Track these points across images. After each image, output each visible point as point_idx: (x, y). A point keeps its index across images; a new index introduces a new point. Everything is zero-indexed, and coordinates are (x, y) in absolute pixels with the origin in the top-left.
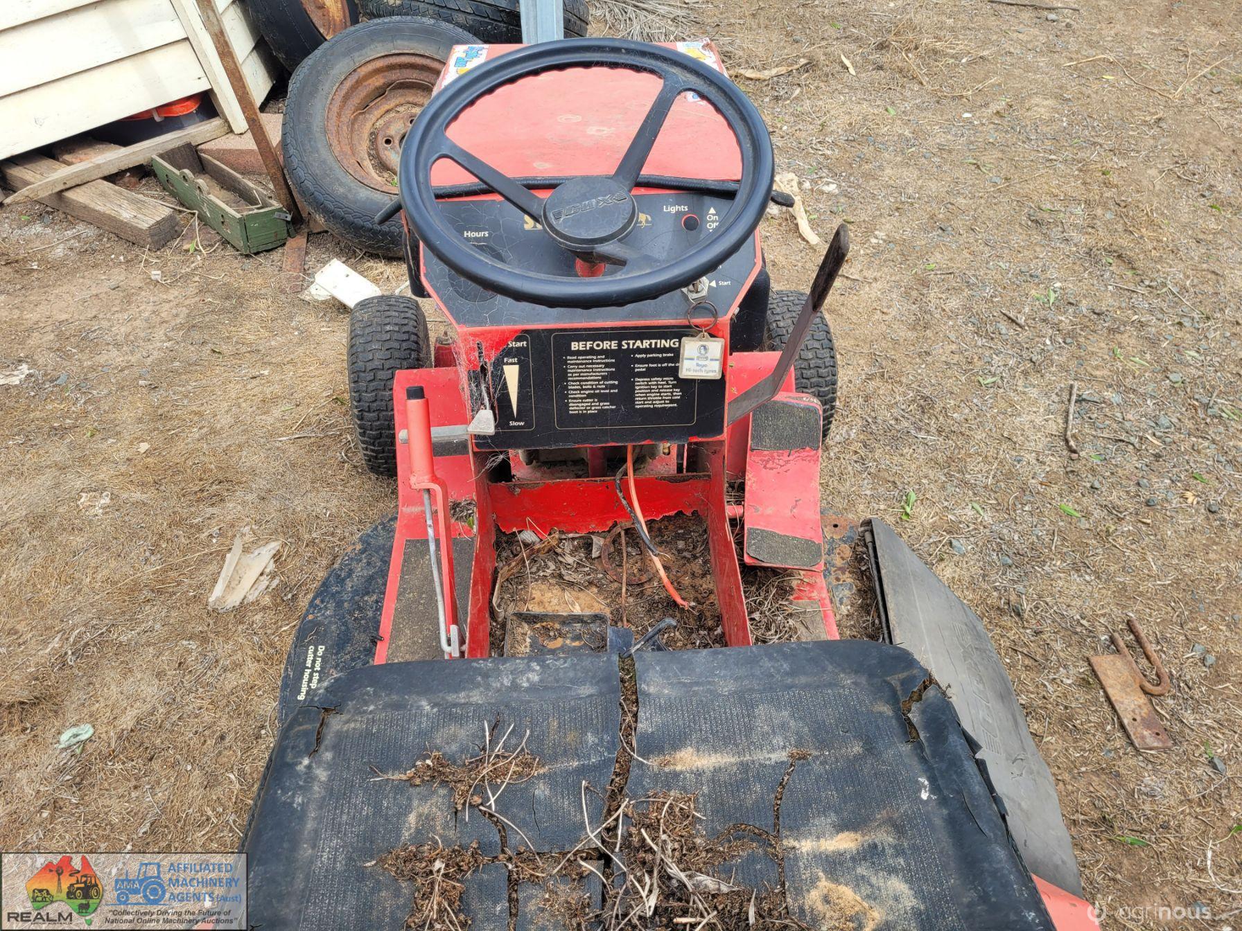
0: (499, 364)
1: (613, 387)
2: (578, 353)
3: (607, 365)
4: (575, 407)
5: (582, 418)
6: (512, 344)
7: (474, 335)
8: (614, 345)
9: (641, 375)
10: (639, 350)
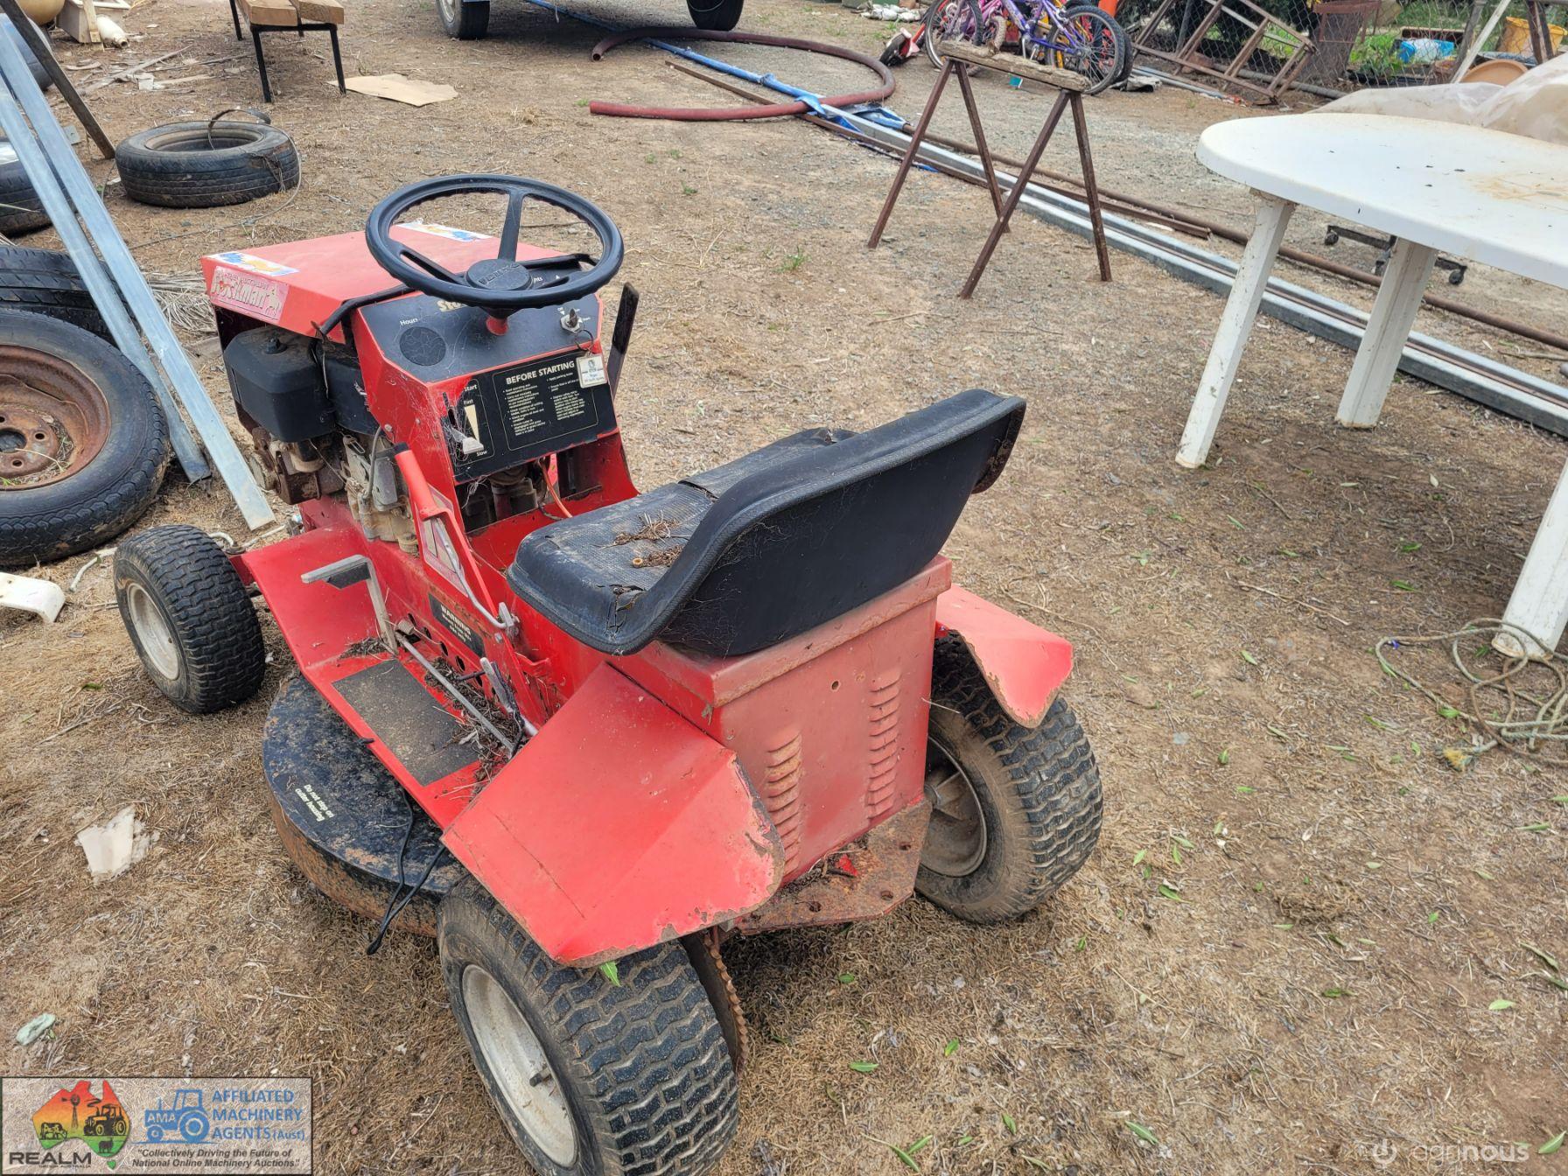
0: (461, 406)
1: (540, 407)
2: (513, 386)
3: (533, 391)
4: (519, 430)
5: (525, 436)
6: (468, 389)
7: (441, 387)
8: (533, 375)
9: (556, 393)
10: (551, 375)
